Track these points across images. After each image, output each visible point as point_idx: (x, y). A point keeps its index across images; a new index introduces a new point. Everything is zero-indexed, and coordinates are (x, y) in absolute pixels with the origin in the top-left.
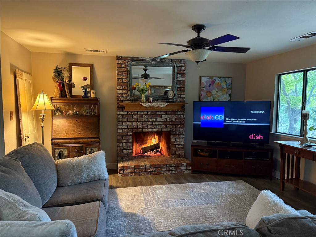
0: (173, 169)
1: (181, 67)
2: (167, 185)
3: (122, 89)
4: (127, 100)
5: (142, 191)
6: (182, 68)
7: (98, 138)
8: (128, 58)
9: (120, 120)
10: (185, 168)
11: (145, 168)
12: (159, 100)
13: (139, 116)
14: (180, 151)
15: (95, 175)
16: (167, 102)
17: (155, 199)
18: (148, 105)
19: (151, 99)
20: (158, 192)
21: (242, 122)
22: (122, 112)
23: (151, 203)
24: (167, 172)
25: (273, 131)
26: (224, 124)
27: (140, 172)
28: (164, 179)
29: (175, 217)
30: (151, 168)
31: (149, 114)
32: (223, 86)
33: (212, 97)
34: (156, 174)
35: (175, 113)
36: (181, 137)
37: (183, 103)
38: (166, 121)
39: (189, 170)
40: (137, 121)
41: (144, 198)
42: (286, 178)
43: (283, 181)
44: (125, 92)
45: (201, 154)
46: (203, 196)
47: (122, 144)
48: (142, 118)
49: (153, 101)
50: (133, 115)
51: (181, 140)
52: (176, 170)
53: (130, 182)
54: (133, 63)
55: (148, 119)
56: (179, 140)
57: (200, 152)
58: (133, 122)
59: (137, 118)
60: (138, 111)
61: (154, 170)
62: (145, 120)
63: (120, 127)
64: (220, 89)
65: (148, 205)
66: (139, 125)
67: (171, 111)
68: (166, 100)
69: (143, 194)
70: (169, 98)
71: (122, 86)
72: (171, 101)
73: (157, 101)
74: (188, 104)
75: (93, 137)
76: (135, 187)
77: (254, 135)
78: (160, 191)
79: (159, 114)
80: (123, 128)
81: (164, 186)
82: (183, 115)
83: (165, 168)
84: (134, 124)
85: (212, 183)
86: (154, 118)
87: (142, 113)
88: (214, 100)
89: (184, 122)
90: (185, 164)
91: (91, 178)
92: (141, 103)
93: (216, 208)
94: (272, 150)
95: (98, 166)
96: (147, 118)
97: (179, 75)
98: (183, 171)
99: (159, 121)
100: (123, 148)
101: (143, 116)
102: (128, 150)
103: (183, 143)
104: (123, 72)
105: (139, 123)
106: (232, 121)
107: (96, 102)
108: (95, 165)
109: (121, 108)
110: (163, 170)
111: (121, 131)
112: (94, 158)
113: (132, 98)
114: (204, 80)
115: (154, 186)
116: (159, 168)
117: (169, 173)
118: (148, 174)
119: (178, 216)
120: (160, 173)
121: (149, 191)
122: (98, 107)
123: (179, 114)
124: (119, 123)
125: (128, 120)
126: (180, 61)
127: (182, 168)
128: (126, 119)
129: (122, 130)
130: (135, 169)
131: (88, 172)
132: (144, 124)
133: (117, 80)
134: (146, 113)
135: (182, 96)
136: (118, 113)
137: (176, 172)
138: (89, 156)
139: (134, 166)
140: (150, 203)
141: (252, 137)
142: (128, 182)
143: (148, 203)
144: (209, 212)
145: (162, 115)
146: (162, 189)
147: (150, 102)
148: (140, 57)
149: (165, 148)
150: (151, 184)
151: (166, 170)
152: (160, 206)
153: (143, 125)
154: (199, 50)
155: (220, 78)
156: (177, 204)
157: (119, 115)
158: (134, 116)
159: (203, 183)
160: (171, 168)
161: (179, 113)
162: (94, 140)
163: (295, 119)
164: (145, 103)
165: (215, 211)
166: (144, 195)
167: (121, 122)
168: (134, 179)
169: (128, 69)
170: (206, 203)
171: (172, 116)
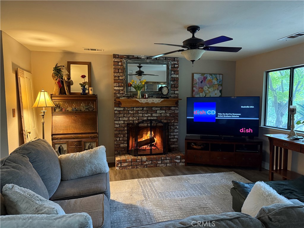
0: (168, 162)
1: (175, 64)
2: (163, 177)
3: (119, 86)
4: (124, 96)
5: (140, 183)
6: (176, 65)
7: (96, 133)
8: (125, 56)
9: (117, 116)
10: (179, 161)
11: (142, 161)
12: (154, 96)
13: (135, 111)
14: (174, 144)
15: (96, 169)
16: (162, 98)
17: (153, 191)
18: (144, 101)
19: (147, 95)
20: (154, 184)
22: (119, 108)
23: (149, 194)
24: (163, 165)
25: (262, 125)
26: (216, 118)
27: (136, 165)
28: (160, 171)
29: (172, 207)
31: (144, 109)
32: (214, 82)
33: (204, 92)
34: (152, 167)
35: (169, 108)
36: (175, 131)
37: (177, 99)
38: (161, 116)
39: (183, 162)
40: (134, 117)
41: (143, 189)
42: (274, 169)
43: (272, 172)
44: (122, 88)
45: (195, 147)
46: (198, 187)
47: (119, 138)
48: (138, 113)
49: (148, 98)
50: (129, 111)
51: (175, 134)
52: (171, 163)
53: (128, 175)
54: (129, 61)
55: (144, 114)
56: (173, 134)
57: (193, 145)
58: (129, 117)
59: (133, 114)
60: (134, 107)
61: (150, 163)
62: (141, 115)
63: (117, 122)
64: (211, 85)
65: (147, 196)
66: (135, 120)
67: (166, 107)
68: (161, 96)
69: (141, 186)
70: (164, 94)
71: (119, 83)
72: (166, 97)
73: (152, 97)
74: (181, 99)
75: (91, 132)
76: (133, 180)
77: (244, 129)
78: (157, 183)
79: (154, 109)
80: (120, 123)
81: (160, 178)
82: (177, 110)
83: (161, 161)
84: (130, 119)
85: (205, 174)
86: (149, 113)
87: (138, 109)
88: (206, 95)
89: (178, 117)
90: (179, 157)
91: (93, 172)
92: (137, 100)
93: (210, 199)
94: (261, 143)
95: (100, 160)
96: (143, 114)
97: (173, 73)
98: (178, 164)
99: (154, 117)
100: (120, 142)
101: (139, 111)
102: (125, 144)
103: (177, 137)
104: (120, 70)
106: (223, 115)
107: (94, 98)
108: (97, 159)
109: (118, 104)
110: (159, 162)
111: (118, 126)
112: (96, 153)
113: (128, 94)
114: (196, 76)
115: (151, 179)
116: (155, 161)
117: (164, 165)
118: (144, 167)
119: (175, 207)
120: (156, 165)
121: (147, 183)
122: (96, 104)
123: (173, 109)
124: (116, 119)
125: (125, 116)
126: (174, 59)
127: (177, 161)
128: (123, 115)
129: (119, 125)
130: (132, 162)
131: (90, 166)
132: (140, 119)
133: (114, 78)
134: (142, 109)
135: (176, 92)
136: (115, 109)
137: (171, 165)
138: (91, 151)
139: (131, 160)
141: (242, 130)
142: (125, 175)
144: (204, 202)
145: (157, 110)
146: (158, 180)
147: (146, 98)
148: (136, 54)
149: (160, 141)
150: (148, 176)
151: (162, 163)
152: (157, 197)
154: (194, 50)
155: (211, 74)
156: (173, 195)
157: (116, 110)
158: (130, 111)
159: (197, 175)
160: (166, 161)
161: (173, 108)
162: (93, 135)
163: (282, 113)
164: (141, 100)
165: (210, 201)
166: (142, 187)
167: (118, 118)
168: (132, 172)
169: (124, 66)
170: (201, 194)
171: (167, 111)
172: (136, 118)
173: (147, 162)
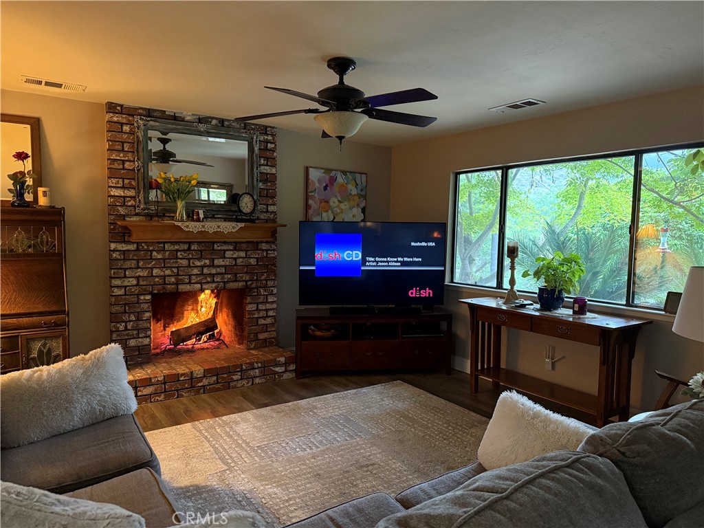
0: (258, 374)
1: (267, 142)
2: (254, 411)
3: (123, 187)
4: (137, 214)
5: (200, 431)
6: (269, 145)
8: (140, 111)
9: (115, 265)
10: (283, 369)
11: (192, 379)
12: (219, 216)
13: (167, 253)
14: (267, 331)
15: (104, 407)
16: (238, 220)
17: (240, 446)
18: (195, 227)
19: (201, 212)
20: (239, 429)
21: (395, 264)
22: (124, 245)
23: (234, 455)
24: (244, 382)
25: (447, 283)
26: (363, 268)
27: (177, 391)
28: (242, 398)
29: (299, 476)
30: (204, 376)
31: (192, 248)
32: (351, 190)
33: (330, 212)
34: (218, 389)
35: (255, 245)
36: (269, 300)
37: (272, 225)
38: (236, 265)
39: (290, 371)
40: (164, 267)
41: (213, 446)
42: (479, 368)
43: (476, 375)
44: (131, 193)
45: (318, 333)
46: (338, 422)
47: (124, 324)
48: (177, 258)
49: (206, 217)
50: (151, 251)
51: (269, 306)
52: (264, 375)
53: (160, 415)
54: (152, 123)
55: (191, 261)
56: (264, 308)
57: (314, 331)
58: (152, 269)
59: (164, 259)
60: (164, 243)
61: (212, 382)
62: (184, 262)
63: (117, 282)
64: (345, 196)
65: (229, 461)
66: (168, 276)
67: (247, 242)
68: (234, 217)
69: (206, 438)
70: (244, 211)
71: (123, 179)
72: (249, 219)
73: (213, 217)
74: (285, 226)
75: (48, 310)
76: (179, 426)
77: (416, 290)
78: (243, 425)
79: (219, 248)
80: (126, 284)
81: (248, 415)
82: (274, 250)
83: (240, 374)
84: (154, 275)
85: (345, 392)
86: (207, 259)
87: (177, 247)
88: (334, 218)
89: (276, 267)
90: (282, 360)
91: (94, 416)
92: (176, 223)
93: (373, 444)
94: (449, 318)
95: (112, 383)
96: (189, 259)
97: (262, 162)
98: (280, 376)
99: (219, 266)
100: (127, 335)
101: (179, 254)
102: (140, 340)
103: (274, 314)
104: (125, 145)
105: (168, 272)
106: (377, 262)
107: (54, 217)
108: (103, 381)
109: (120, 233)
110: (235, 377)
111: (122, 292)
112: (99, 363)
113: (150, 209)
114: (314, 175)
115: (224, 418)
116: (225, 376)
117: (248, 383)
118: (198, 392)
119: (305, 474)
120: (227, 386)
121: (218, 430)
122: (60, 233)
123: (264, 248)
124: (114, 273)
125: (140, 264)
126: (265, 130)
127: (278, 369)
128: (134, 262)
129: (123, 290)
130: (165, 383)
131: (85, 400)
132: (180, 273)
133: (110, 164)
134: (186, 247)
135: (271, 208)
136: (113, 246)
137: (263, 380)
138: (83, 359)
139: (162, 378)
140: (231, 457)
141: (413, 293)
142: (153, 417)
143: (227, 457)
144: (363, 453)
145: (225, 251)
146: (246, 420)
147: (198, 220)
148: (170, 110)
149: (230, 327)
150: (215, 414)
151: (241, 379)
152: (256, 458)
153: (178, 275)
155: (344, 173)
156: (291, 448)
157: (114, 251)
158: (154, 253)
159: (329, 395)
160: (252, 373)
161: (264, 246)
162: (52, 318)
163: (470, 257)
164: (187, 224)
165: (374, 450)
166: (209, 441)
167: (120, 271)
168: (168, 408)
169: (138, 137)
170: (351, 437)
171: (249, 253)
172: (172, 271)
173: (204, 380)
